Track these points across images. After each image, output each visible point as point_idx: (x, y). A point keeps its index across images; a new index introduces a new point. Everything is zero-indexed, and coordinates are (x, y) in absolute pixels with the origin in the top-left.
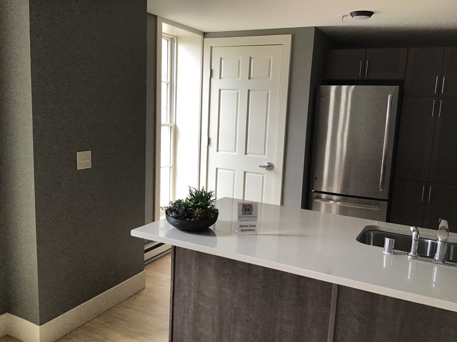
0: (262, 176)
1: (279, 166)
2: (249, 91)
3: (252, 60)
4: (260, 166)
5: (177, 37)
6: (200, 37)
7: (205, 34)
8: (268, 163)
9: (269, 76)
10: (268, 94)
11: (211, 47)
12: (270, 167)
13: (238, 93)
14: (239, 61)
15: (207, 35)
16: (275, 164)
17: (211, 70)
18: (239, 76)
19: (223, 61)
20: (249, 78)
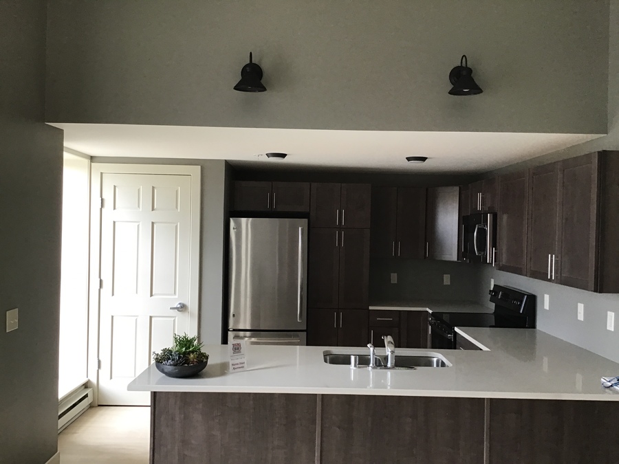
0: (173, 319)
1: (193, 306)
2: (153, 223)
3: (156, 190)
4: (171, 308)
6: (87, 161)
7: (92, 159)
8: (180, 304)
9: (177, 208)
10: (176, 227)
11: (102, 173)
12: (183, 308)
13: (138, 226)
14: (139, 190)
15: (95, 160)
16: (188, 304)
17: (102, 200)
18: (139, 206)
19: (117, 189)
20: (153, 209)
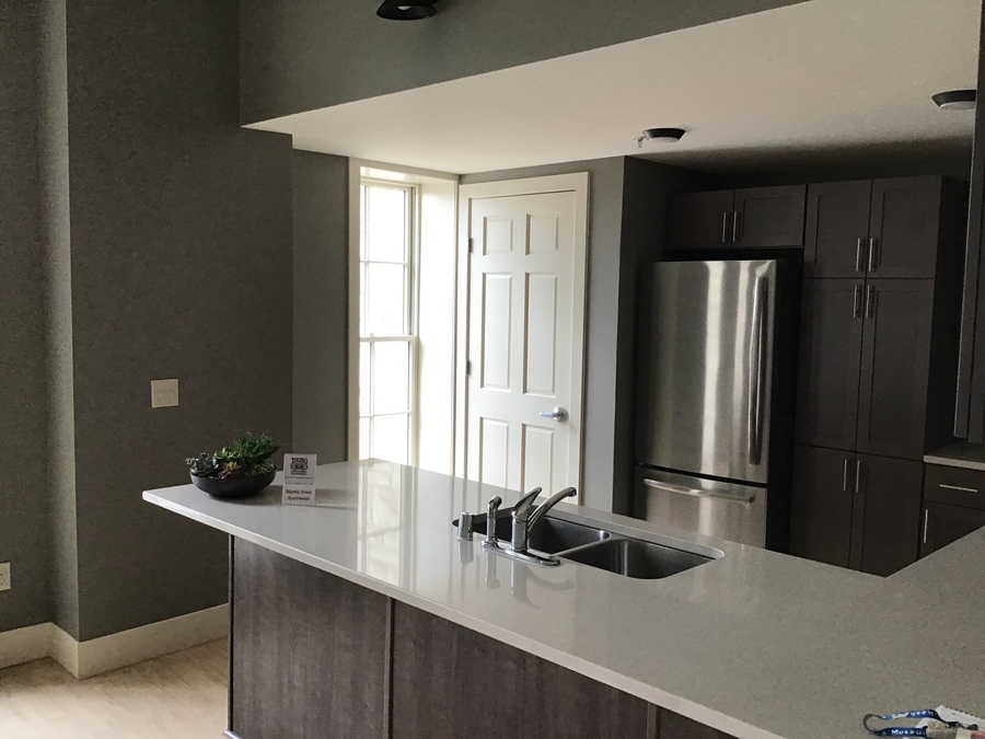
2: (527, 275)
3: (531, 221)
4: (548, 415)
5: (420, 185)
6: (453, 183)
7: (461, 178)
8: (559, 408)
10: (556, 280)
11: (470, 200)
13: (511, 279)
14: (512, 221)
15: (464, 180)
18: (512, 249)
19: (488, 223)
20: (528, 252)
